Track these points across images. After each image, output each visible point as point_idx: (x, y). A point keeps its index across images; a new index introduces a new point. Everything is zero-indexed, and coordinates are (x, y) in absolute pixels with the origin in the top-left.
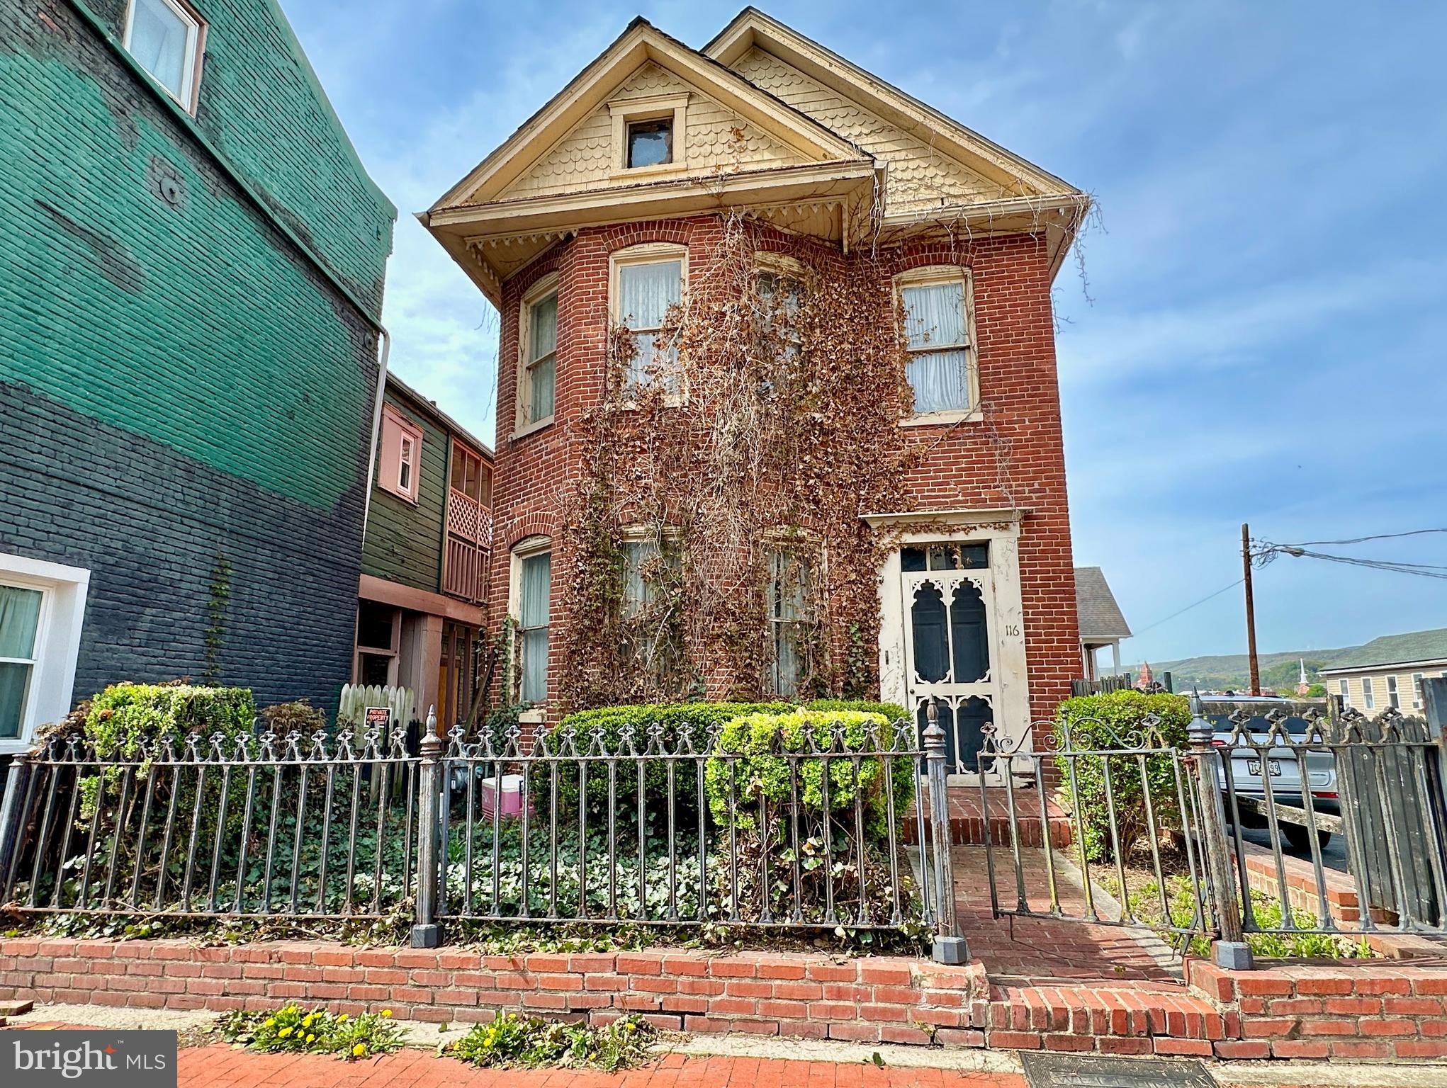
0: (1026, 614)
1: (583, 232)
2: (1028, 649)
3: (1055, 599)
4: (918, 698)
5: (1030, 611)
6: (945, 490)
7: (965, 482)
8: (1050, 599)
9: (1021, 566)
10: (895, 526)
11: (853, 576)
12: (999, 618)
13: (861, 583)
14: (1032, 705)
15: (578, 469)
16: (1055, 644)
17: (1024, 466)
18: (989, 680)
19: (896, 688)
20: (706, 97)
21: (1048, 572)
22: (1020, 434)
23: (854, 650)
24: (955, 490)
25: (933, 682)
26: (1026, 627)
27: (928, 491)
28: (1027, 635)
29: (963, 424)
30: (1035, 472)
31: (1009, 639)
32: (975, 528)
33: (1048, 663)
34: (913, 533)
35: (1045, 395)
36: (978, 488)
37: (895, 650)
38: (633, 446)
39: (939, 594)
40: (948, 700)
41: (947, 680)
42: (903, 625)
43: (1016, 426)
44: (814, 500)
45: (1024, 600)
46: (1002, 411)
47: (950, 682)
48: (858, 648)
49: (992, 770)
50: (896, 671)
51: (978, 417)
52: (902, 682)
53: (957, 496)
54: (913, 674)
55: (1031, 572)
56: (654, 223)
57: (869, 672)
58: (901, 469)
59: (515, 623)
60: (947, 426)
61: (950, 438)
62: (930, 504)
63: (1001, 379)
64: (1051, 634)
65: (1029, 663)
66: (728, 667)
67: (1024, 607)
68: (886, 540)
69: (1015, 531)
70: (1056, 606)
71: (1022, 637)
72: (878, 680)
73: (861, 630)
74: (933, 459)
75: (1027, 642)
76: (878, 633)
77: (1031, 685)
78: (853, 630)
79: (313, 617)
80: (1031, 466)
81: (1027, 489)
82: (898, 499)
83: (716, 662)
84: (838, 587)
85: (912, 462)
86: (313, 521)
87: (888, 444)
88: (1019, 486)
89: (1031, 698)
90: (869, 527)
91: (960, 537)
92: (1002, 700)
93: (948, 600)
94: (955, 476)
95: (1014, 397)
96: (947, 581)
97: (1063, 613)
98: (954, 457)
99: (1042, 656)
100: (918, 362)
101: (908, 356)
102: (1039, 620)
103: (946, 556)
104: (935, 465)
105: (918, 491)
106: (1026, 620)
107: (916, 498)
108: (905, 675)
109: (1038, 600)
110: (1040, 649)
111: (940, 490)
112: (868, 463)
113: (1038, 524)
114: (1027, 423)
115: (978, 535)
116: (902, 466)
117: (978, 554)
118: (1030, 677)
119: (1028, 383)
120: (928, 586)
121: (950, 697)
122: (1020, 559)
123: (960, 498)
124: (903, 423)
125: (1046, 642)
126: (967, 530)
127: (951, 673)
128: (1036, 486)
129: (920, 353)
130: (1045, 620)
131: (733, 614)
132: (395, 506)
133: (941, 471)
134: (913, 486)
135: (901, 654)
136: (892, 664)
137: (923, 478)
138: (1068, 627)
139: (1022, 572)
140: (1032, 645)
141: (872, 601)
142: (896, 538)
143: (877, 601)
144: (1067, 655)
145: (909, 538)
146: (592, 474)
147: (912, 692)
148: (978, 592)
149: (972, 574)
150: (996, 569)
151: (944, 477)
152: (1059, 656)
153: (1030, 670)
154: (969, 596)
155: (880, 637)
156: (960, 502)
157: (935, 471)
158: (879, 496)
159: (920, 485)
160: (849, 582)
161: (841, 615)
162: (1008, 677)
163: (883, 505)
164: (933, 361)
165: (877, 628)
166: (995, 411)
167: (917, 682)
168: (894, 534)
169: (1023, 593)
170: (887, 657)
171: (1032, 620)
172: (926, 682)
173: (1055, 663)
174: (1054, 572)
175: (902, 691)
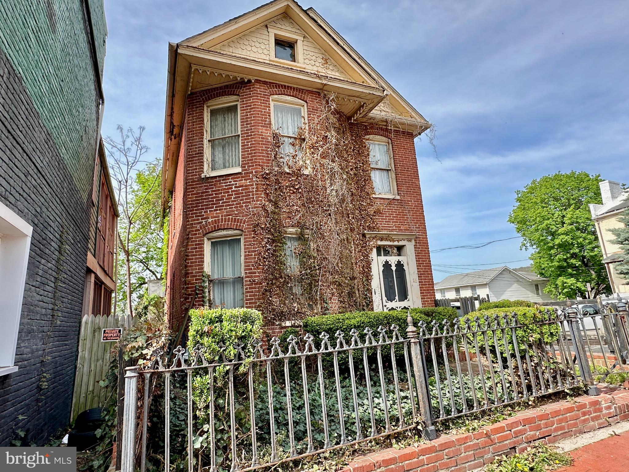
0: (418, 275)
1: (257, 81)
2: (420, 288)
4: (387, 308)
5: (420, 273)
6: (389, 224)
7: (395, 222)
9: (416, 256)
10: (375, 237)
11: (362, 257)
12: (410, 276)
15: (262, 197)
18: (409, 301)
19: (379, 304)
20: (311, 40)
21: (423, 258)
22: (411, 206)
24: (393, 225)
25: (391, 302)
26: (419, 280)
27: (384, 224)
29: (394, 199)
30: (417, 221)
31: (414, 284)
32: (401, 240)
33: (426, 293)
34: (381, 241)
35: (417, 192)
36: (400, 225)
37: (378, 289)
38: (290, 190)
39: (391, 265)
40: (397, 309)
41: (396, 301)
42: (379, 278)
43: (410, 203)
45: (417, 269)
46: (405, 196)
48: (366, 288)
50: (379, 297)
51: (398, 198)
52: (380, 302)
55: (418, 258)
56: (291, 87)
57: (369, 298)
59: (209, 276)
60: (388, 199)
61: (390, 204)
62: (385, 229)
63: (404, 184)
64: (426, 282)
65: (420, 293)
67: (418, 272)
68: (372, 243)
69: (413, 243)
70: (427, 272)
71: (418, 283)
72: (372, 302)
73: (366, 280)
74: (385, 212)
75: (420, 285)
77: (422, 302)
78: (364, 280)
80: (415, 218)
81: (415, 227)
82: (374, 226)
83: (333, 294)
84: (358, 262)
85: (378, 212)
87: (369, 203)
91: (396, 243)
93: (394, 268)
94: (392, 219)
95: (408, 192)
96: (393, 260)
97: (429, 274)
98: (391, 212)
99: (424, 290)
100: (374, 171)
101: (370, 169)
102: (422, 277)
104: (386, 214)
105: (380, 224)
106: (418, 277)
107: (380, 227)
108: (382, 299)
109: (421, 269)
110: (423, 287)
111: (387, 224)
112: (363, 210)
113: (419, 240)
114: (413, 202)
115: (401, 243)
116: (375, 213)
118: (422, 298)
119: (412, 187)
121: (397, 307)
122: (415, 253)
123: (394, 228)
124: (374, 196)
125: (425, 285)
126: (398, 241)
127: (397, 298)
128: (417, 226)
129: (374, 168)
133: (387, 217)
134: (379, 222)
135: (380, 290)
136: (377, 295)
137: (382, 219)
138: (430, 279)
139: (416, 258)
142: (375, 242)
143: (370, 268)
144: (431, 290)
145: (380, 243)
146: (270, 201)
147: (385, 306)
148: (403, 265)
149: (400, 258)
150: (408, 256)
151: (389, 219)
153: (421, 296)
154: (399, 265)
155: (372, 283)
156: (394, 230)
158: (368, 224)
159: (381, 222)
160: (362, 260)
161: (360, 274)
162: (415, 299)
163: (369, 228)
164: (378, 173)
165: (371, 280)
166: (402, 196)
167: (386, 302)
168: (374, 240)
169: (417, 266)
170: (375, 291)
171: (420, 277)
172: (389, 301)
173: (428, 293)
174: (425, 258)
175: (381, 306)
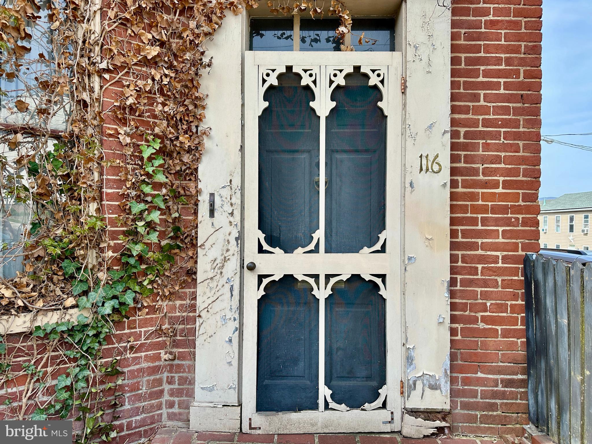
0: (454, 135)
2: (453, 197)
3: (507, 111)
4: (261, 278)
5: (462, 130)
8: (497, 111)
9: (454, 48)
11: (153, 51)
12: (410, 142)
13: (171, 67)
14: (453, 294)
16: (500, 190)
18: (383, 250)
19: (225, 260)
21: (498, 61)
23: (147, 189)
25: (289, 250)
26: (454, 159)
28: (454, 171)
31: (423, 179)
37: (226, 193)
40: (312, 281)
41: (312, 247)
42: (242, 148)
45: (454, 110)
47: (316, 250)
48: (157, 186)
49: (379, 402)
50: (228, 229)
52: (234, 247)
54: (256, 234)
55: (469, 61)
57: (177, 229)
64: (494, 173)
65: (453, 221)
67: (454, 122)
70: (506, 124)
71: (445, 176)
72: (194, 246)
73: (162, 152)
75: (454, 184)
76: (198, 160)
77: (453, 259)
78: (147, 153)
84: (117, 69)
89: (453, 282)
92: (404, 284)
93: (323, 105)
96: (322, 69)
97: (518, 136)
106: (454, 147)
108: (240, 239)
118: (454, 246)
121: (316, 277)
125: (485, 185)
127: (320, 234)
130: (486, 147)
135: (236, 199)
136: (220, 217)
138: (523, 160)
139: (454, 61)
140: (460, 190)
144: (518, 210)
147: (252, 267)
148: (377, 94)
149: (368, 61)
150: (410, 51)
152: (503, 209)
153: (453, 234)
161: (124, 122)
162: (416, 245)
167: (261, 250)
169: (454, 98)
170: (212, 205)
171: (465, 147)
172: (277, 250)
173: (497, 222)
174: (508, 62)
175: (233, 265)
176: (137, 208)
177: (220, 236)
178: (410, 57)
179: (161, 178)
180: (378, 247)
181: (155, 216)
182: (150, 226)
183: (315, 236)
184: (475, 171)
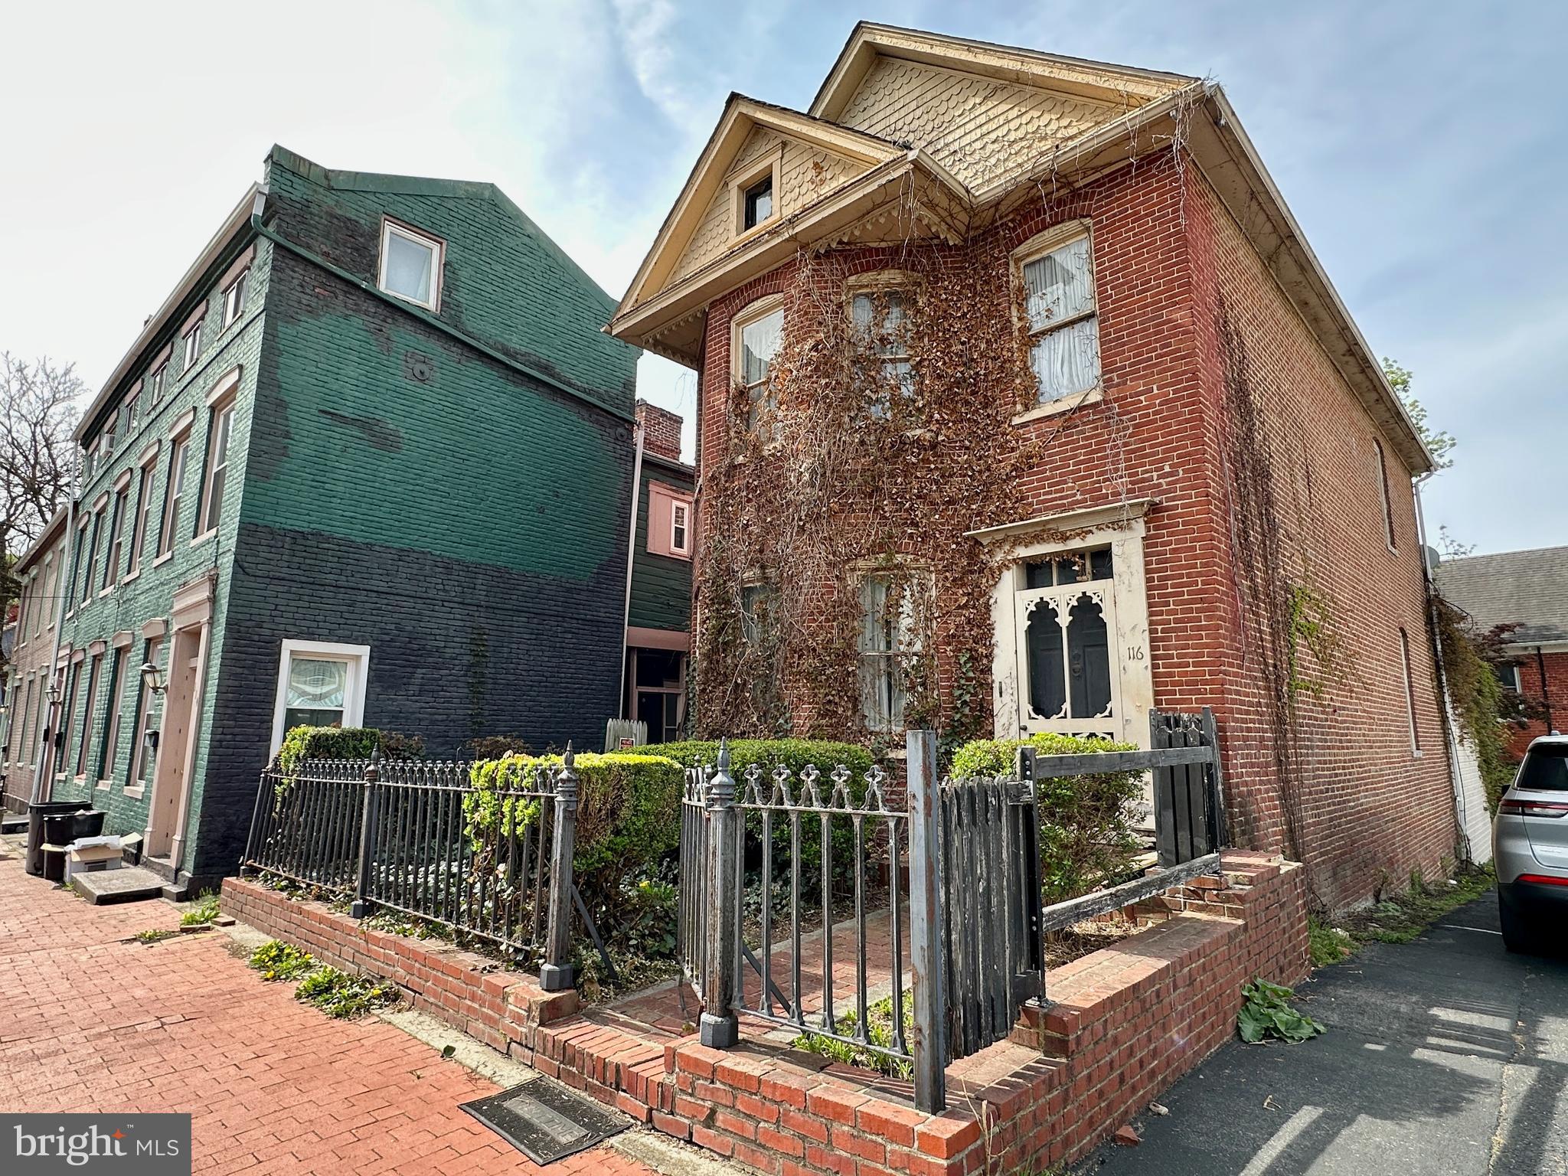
0: (1152, 631)
1: (713, 305)
2: (1155, 675)
3: (1191, 611)
5: (1160, 628)
6: (1063, 490)
7: (1084, 477)
8: (1183, 611)
9: (1147, 572)
10: (1004, 540)
11: (963, 601)
12: (1121, 639)
13: (973, 607)
16: (1191, 669)
17: (1152, 447)
18: (1110, 715)
19: (1010, 724)
20: (795, 141)
21: (1181, 576)
22: (1147, 407)
23: (964, 682)
24: (1073, 488)
25: (1047, 717)
26: (1153, 648)
27: (1045, 494)
28: (1154, 658)
29: (1080, 409)
30: (1164, 452)
31: (1132, 665)
32: (1091, 532)
33: (1181, 692)
34: (1026, 546)
35: (1179, 350)
36: (1098, 482)
37: (1008, 681)
39: (1054, 613)
41: (1062, 714)
42: (1016, 650)
43: (1142, 398)
44: (912, 523)
45: (1151, 614)
46: (1125, 383)
47: (1065, 717)
48: (969, 679)
50: (1010, 704)
51: (1095, 397)
52: (1015, 717)
53: (1075, 495)
54: (1027, 707)
55: (1160, 579)
56: (759, 279)
57: (982, 706)
58: (1014, 474)
60: (1064, 413)
61: (1068, 428)
62: (1047, 509)
63: (1124, 344)
64: (1185, 656)
65: (1156, 693)
66: (810, 703)
67: (1151, 623)
68: (999, 557)
69: (1140, 528)
70: (1191, 620)
71: (1147, 661)
72: (992, 716)
73: (971, 658)
74: (1050, 456)
75: (1155, 666)
76: (992, 661)
78: (963, 660)
79: (573, 666)
80: (1161, 444)
81: (1155, 474)
82: (1011, 509)
83: (800, 699)
84: (944, 615)
85: (1024, 464)
86: (569, 590)
87: (1001, 446)
88: (1146, 472)
90: (981, 544)
91: (1076, 544)
93: (1064, 620)
94: (1073, 472)
95: (1140, 362)
96: (1062, 597)
97: (1200, 628)
98: (1072, 449)
99: (1174, 684)
100: (1046, 343)
101: (1031, 340)
102: (1169, 639)
103: (1067, 568)
104: (1051, 462)
105: (1034, 497)
106: (1152, 640)
107: (1031, 504)
108: (1018, 710)
109: (1169, 612)
110: (1171, 675)
111: (1056, 492)
112: (980, 472)
113: (1169, 517)
114: (1155, 391)
115: (1095, 540)
116: (1016, 470)
117: (1101, 561)
119: (1156, 341)
120: (1042, 605)
122: (1147, 564)
123: (1079, 497)
124: (1016, 421)
125: (1179, 665)
126: (1084, 533)
127: (1067, 706)
128: (1167, 469)
129: (1043, 333)
130: (1178, 638)
131: (814, 650)
132: (668, 565)
133: (1057, 468)
134: (1029, 490)
135: (1015, 685)
136: (1006, 697)
137: (1038, 480)
139: (1149, 580)
140: (1161, 670)
141: (983, 626)
142: (1007, 553)
143: (991, 628)
144: (1206, 682)
145: (1022, 552)
147: (1025, 729)
148: (1098, 608)
149: (1091, 588)
150: (1120, 579)
151: (1061, 475)
152: (1196, 682)
153: (1158, 702)
154: (1087, 612)
155: (993, 666)
156: (1078, 502)
157: (1051, 470)
158: (992, 508)
159: (1036, 489)
160: (959, 607)
161: (949, 644)
162: (1131, 712)
163: (996, 518)
164: (1062, 336)
165: (990, 657)
166: (1118, 385)
167: (1030, 718)
168: (1007, 548)
169: (1150, 605)
170: (1001, 688)
171: (1162, 639)
172: (1040, 717)
173: (1191, 692)
174: (1189, 576)
175: (1015, 727)
176: (957, 693)
177: (1006, 708)
178: (1116, 582)
179: (971, 674)
180: (1107, 713)
181: (967, 698)
182: (965, 703)
183: (1064, 707)
184: (1171, 657)
